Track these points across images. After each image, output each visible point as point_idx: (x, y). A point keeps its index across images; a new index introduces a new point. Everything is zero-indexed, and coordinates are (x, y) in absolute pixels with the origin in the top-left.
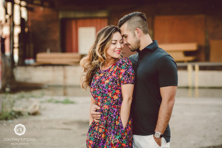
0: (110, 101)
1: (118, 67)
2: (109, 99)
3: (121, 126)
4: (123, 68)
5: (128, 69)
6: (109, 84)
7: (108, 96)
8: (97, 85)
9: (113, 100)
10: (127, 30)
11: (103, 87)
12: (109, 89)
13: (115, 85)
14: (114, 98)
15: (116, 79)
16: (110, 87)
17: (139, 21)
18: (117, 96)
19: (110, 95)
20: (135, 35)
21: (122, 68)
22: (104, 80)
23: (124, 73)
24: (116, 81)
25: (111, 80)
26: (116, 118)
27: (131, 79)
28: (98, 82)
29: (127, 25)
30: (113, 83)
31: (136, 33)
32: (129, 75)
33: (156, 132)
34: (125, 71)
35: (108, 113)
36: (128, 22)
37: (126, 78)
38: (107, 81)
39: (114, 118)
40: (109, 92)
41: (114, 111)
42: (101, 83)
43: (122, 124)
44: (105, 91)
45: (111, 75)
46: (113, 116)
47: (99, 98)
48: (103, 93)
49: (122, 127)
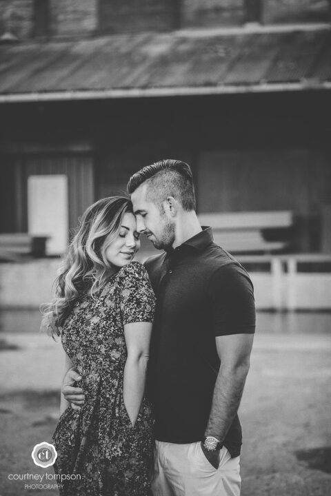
0: (103, 363)
1: (116, 285)
2: (102, 359)
3: (125, 418)
4: (126, 286)
5: (137, 289)
6: (98, 326)
7: (98, 353)
8: (74, 328)
9: (111, 361)
10: (146, 200)
11: (87, 332)
12: (100, 336)
13: (113, 328)
14: (112, 355)
15: (114, 314)
16: (102, 332)
17: (174, 181)
18: (118, 350)
19: (103, 350)
20: (163, 212)
21: (124, 286)
22: (89, 316)
23: (128, 298)
24: (114, 317)
25: (104, 316)
26: (115, 401)
27: (144, 312)
28: (78, 321)
29: (147, 189)
30: (107, 322)
31: (167, 206)
32: (138, 303)
33: (208, 438)
34: (131, 294)
35: (99, 391)
36: (150, 182)
37: (131, 309)
38: (95, 320)
39: (113, 401)
40: (100, 342)
41: (113, 386)
42: (82, 323)
43: (127, 415)
44: (91, 342)
45: (103, 304)
46: (111, 397)
47: (80, 357)
48: (86, 346)
49: (128, 422)
